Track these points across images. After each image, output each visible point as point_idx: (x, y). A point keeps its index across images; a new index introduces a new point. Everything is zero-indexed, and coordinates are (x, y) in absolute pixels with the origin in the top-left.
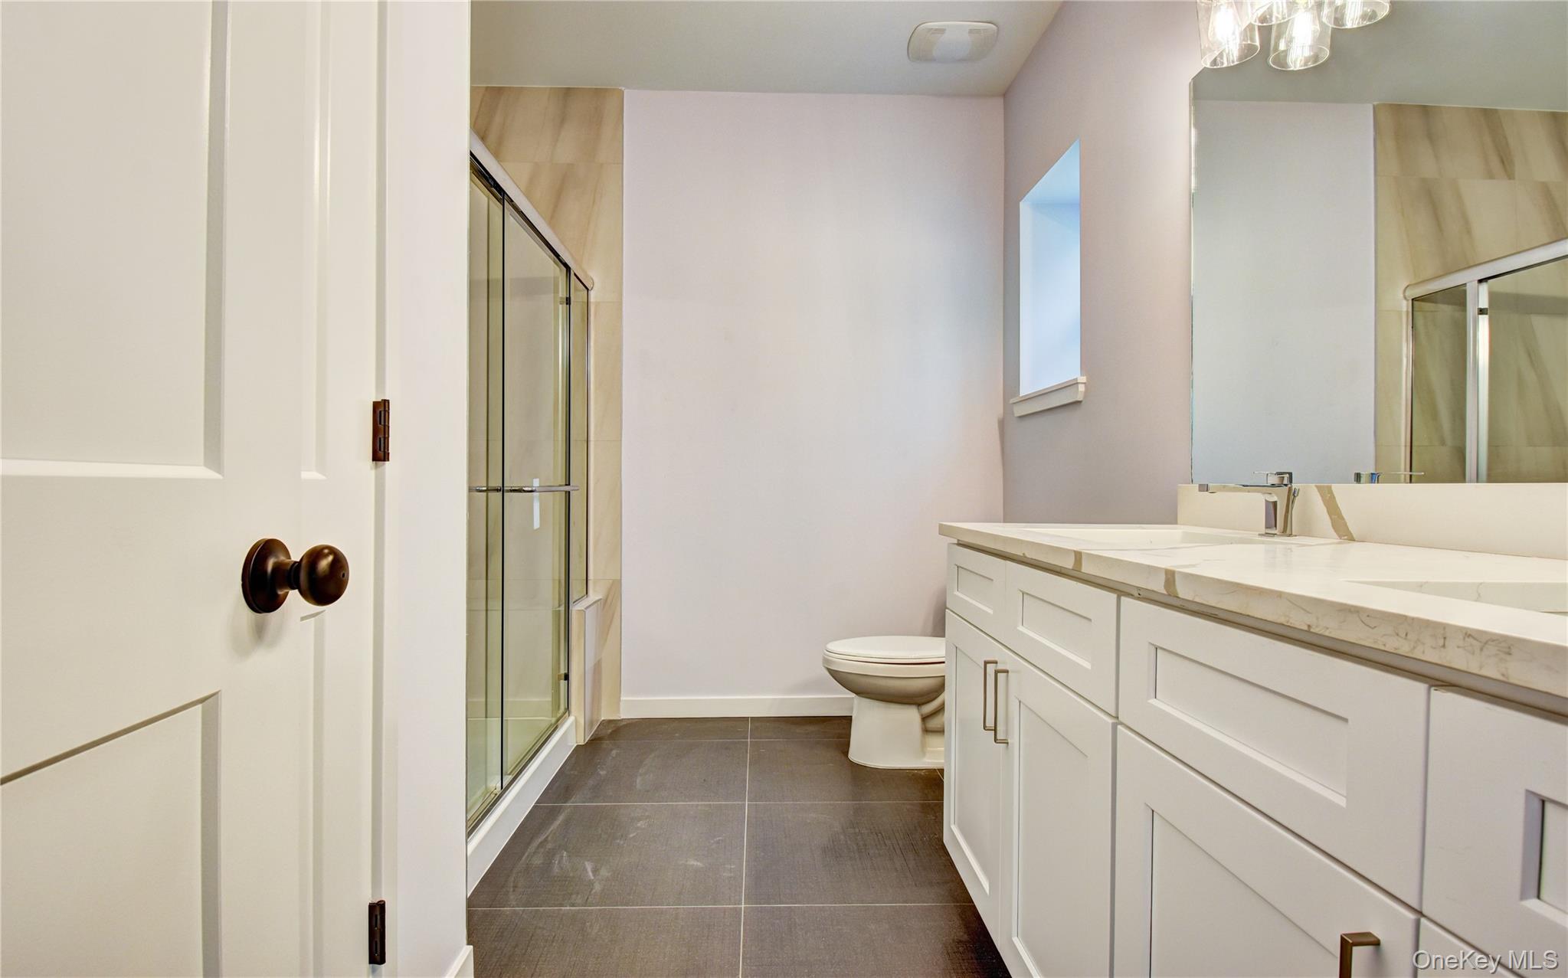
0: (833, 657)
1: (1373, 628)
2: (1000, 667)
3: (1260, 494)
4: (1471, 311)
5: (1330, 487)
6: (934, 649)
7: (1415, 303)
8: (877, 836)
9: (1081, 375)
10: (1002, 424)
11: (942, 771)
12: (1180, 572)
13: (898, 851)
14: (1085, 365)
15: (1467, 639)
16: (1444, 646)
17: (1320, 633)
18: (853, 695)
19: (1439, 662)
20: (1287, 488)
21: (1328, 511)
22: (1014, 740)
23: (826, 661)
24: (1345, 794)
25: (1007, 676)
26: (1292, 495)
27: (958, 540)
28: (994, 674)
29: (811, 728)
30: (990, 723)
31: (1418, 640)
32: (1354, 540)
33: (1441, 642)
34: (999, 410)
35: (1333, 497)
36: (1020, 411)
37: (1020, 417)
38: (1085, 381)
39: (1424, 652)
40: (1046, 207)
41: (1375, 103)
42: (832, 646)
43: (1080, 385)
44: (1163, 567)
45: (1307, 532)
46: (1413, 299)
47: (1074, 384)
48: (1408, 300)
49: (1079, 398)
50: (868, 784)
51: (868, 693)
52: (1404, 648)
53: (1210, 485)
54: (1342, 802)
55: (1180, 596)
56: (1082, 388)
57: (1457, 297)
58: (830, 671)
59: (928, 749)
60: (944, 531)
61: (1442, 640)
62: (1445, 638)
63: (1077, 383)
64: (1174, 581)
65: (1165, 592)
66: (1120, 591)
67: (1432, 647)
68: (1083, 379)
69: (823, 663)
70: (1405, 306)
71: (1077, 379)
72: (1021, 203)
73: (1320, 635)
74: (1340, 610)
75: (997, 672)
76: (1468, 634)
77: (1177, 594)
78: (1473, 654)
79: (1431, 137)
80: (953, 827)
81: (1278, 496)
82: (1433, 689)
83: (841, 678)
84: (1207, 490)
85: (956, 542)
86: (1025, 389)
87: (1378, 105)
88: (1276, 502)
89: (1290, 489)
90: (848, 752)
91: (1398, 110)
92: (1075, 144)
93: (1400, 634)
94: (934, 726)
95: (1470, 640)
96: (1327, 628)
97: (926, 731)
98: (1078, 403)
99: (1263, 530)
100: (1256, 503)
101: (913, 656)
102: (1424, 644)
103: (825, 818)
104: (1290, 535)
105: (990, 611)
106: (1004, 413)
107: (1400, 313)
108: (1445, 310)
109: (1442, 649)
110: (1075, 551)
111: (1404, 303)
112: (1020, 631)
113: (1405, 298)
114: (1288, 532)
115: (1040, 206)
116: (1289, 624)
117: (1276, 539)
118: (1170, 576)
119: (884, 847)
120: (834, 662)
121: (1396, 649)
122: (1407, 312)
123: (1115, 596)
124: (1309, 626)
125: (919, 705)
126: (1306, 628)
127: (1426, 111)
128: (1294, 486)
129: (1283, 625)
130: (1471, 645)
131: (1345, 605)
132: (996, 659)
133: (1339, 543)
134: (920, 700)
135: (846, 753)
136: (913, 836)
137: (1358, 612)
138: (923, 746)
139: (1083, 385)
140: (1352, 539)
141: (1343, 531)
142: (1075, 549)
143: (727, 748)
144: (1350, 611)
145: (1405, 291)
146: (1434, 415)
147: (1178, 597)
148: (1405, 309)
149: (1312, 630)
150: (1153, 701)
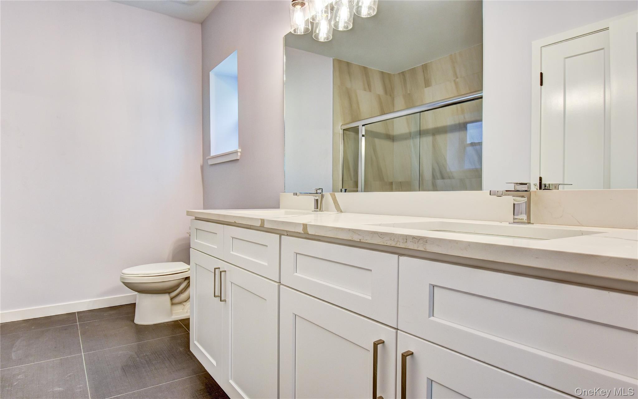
0: (125, 276)
1: (383, 238)
2: (221, 270)
3: (312, 196)
4: (360, 135)
5: (335, 194)
6: (180, 267)
7: (344, 131)
8: (155, 355)
9: (239, 149)
10: (202, 167)
11: (188, 320)
12: (309, 224)
13: (166, 359)
14: (241, 144)
15: (413, 239)
16: (406, 242)
17: (364, 241)
18: (136, 293)
19: (405, 247)
20: (321, 194)
21: (334, 202)
22: (229, 300)
23: (122, 278)
24: (371, 295)
25: (225, 274)
26: (323, 196)
27: (196, 217)
28: (218, 274)
29: (112, 312)
30: (217, 293)
31: (398, 241)
32: (342, 212)
33: (405, 241)
34: (200, 161)
35: (335, 197)
36: (211, 162)
37: (211, 165)
38: (240, 151)
39: (400, 245)
40: (221, 76)
41: (333, 58)
42: (125, 271)
43: (238, 153)
44: (302, 222)
45: (327, 210)
46: (343, 130)
47: (236, 152)
48: (342, 130)
49: (238, 158)
50: (146, 333)
51: (142, 291)
52: (393, 244)
53: (297, 193)
54: (370, 298)
55: (309, 233)
56: (239, 154)
57: (356, 130)
58: (124, 283)
59: (174, 312)
60: (189, 213)
61: (406, 240)
62: (406, 239)
63: (238, 152)
64: (307, 228)
65: (303, 232)
66: (281, 233)
67: (402, 243)
68: (240, 150)
69: (120, 279)
70: (341, 132)
71: (237, 150)
72: (210, 72)
73: (364, 242)
74: (372, 233)
75: (221, 272)
76: (414, 237)
77: (308, 232)
78: (415, 243)
79: (349, 73)
80: (196, 342)
81: (318, 197)
82: (400, 256)
83: (130, 286)
84: (296, 195)
85: (194, 218)
86: (213, 153)
87: (334, 59)
88: (318, 199)
89: (322, 194)
90: (134, 321)
91: (340, 61)
92: (236, 51)
93: (392, 239)
94: (177, 301)
95: (415, 239)
96: (367, 240)
97: (173, 304)
98: (237, 160)
99: (313, 210)
100: (311, 200)
101: (166, 272)
102: (400, 242)
103: (128, 352)
104: (322, 211)
105: (216, 247)
106: (203, 162)
107: (340, 134)
108: (352, 134)
109: (406, 243)
110: (261, 219)
111: (341, 130)
112: (231, 254)
113: (341, 129)
114: (321, 210)
115: (218, 75)
116: (353, 240)
117: (318, 213)
118: (305, 226)
119: (159, 359)
120: (127, 278)
121: (391, 244)
122: (342, 134)
123: (278, 236)
124: (360, 240)
125: (169, 293)
126: (359, 240)
127: (348, 64)
128: (323, 193)
129: (351, 240)
130: (415, 241)
131: (373, 231)
132: (219, 267)
133: (338, 213)
134: (169, 291)
135: (133, 321)
136: (172, 351)
137: (378, 233)
138: (171, 311)
139: (240, 153)
140: (341, 212)
141: (339, 210)
142: (261, 218)
143: (65, 329)
144: (375, 233)
145: (341, 126)
146: (349, 170)
147: (308, 234)
148: (341, 133)
149: (361, 241)
150: (296, 274)
